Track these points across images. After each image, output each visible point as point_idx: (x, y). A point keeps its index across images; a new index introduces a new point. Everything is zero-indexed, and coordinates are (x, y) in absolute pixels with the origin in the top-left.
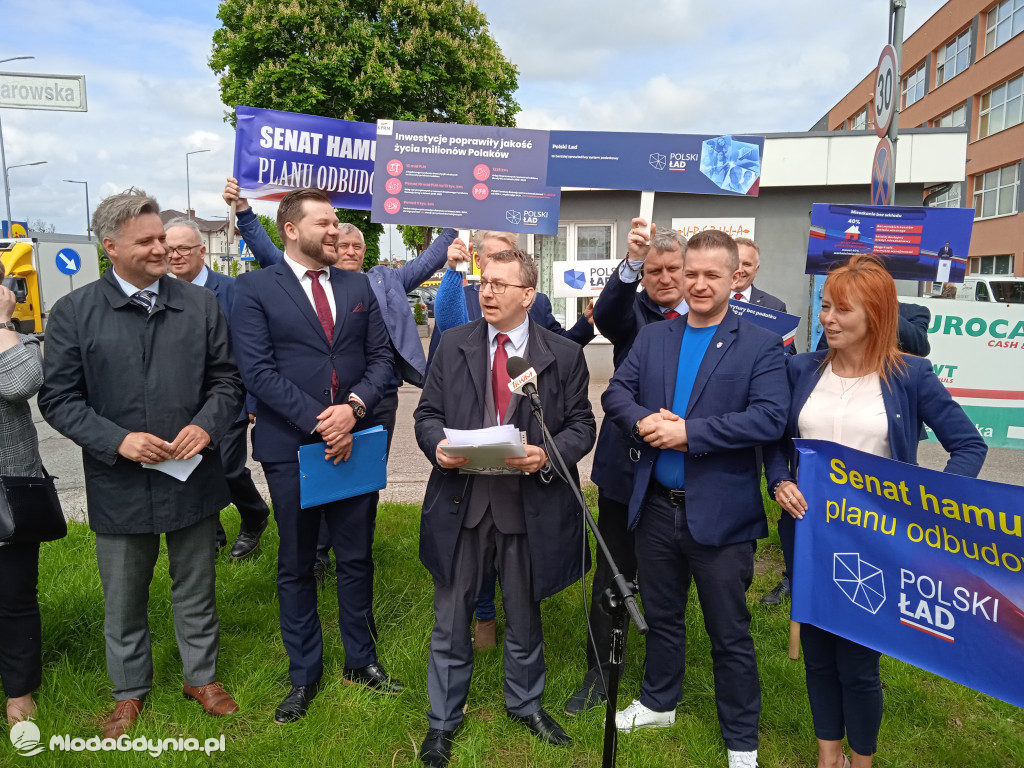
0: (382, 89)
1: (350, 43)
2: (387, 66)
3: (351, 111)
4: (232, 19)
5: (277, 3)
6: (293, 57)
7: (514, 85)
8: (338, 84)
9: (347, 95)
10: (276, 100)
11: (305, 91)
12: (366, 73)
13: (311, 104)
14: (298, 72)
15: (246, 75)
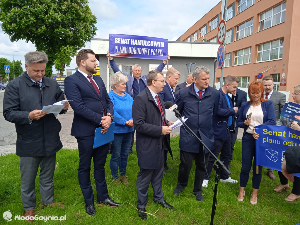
0: (55, 20)
1: (44, 4)
2: (56, 12)
6: (25, 7)
7: (95, 22)
8: (40, 17)
9: (43, 21)
10: (18, 20)
11: (29, 18)
12: (49, 14)
13: (32, 23)
14: (26, 12)
15: (7, 11)
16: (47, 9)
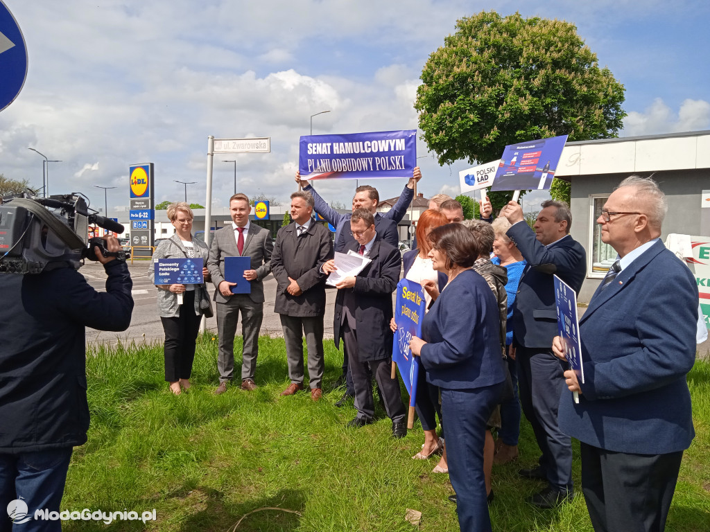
0: (516, 112)
1: (497, 84)
2: (521, 96)
3: (495, 128)
4: (428, 78)
5: (453, 66)
6: (460, 97)
7: (621, 99)
8: (488, 111)
9: (493, 118)
11: (466, 117)
12: (506, 103)
13: (470, 125)
15: (433, 111)
16: (503, 92)
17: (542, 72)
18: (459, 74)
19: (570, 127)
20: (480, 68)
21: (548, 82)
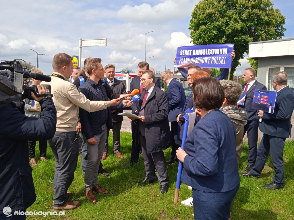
0: (234, 29)
1: (226, 17)
2: (237, 22)
3: (225, 37)
4: (195, 15)
5: (206, 9)
6: (209, 23)
8: (222, 29)
9: (223, 32)
10: (203, 36)
11: (212, 32)
12: (230, 25)
13: (213, 36)
14: (210, 27)
15: (197, 30)
16: (229, 20)
17: (247, 11)
18: (208, 13)
19: (259, 36)
20: (218, 10)
21: (250, 16)
